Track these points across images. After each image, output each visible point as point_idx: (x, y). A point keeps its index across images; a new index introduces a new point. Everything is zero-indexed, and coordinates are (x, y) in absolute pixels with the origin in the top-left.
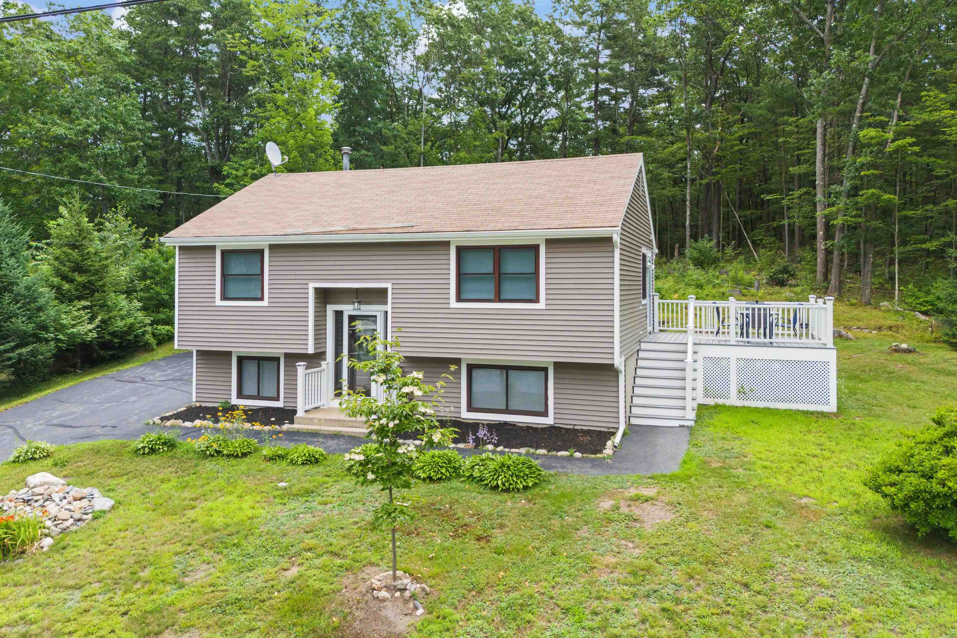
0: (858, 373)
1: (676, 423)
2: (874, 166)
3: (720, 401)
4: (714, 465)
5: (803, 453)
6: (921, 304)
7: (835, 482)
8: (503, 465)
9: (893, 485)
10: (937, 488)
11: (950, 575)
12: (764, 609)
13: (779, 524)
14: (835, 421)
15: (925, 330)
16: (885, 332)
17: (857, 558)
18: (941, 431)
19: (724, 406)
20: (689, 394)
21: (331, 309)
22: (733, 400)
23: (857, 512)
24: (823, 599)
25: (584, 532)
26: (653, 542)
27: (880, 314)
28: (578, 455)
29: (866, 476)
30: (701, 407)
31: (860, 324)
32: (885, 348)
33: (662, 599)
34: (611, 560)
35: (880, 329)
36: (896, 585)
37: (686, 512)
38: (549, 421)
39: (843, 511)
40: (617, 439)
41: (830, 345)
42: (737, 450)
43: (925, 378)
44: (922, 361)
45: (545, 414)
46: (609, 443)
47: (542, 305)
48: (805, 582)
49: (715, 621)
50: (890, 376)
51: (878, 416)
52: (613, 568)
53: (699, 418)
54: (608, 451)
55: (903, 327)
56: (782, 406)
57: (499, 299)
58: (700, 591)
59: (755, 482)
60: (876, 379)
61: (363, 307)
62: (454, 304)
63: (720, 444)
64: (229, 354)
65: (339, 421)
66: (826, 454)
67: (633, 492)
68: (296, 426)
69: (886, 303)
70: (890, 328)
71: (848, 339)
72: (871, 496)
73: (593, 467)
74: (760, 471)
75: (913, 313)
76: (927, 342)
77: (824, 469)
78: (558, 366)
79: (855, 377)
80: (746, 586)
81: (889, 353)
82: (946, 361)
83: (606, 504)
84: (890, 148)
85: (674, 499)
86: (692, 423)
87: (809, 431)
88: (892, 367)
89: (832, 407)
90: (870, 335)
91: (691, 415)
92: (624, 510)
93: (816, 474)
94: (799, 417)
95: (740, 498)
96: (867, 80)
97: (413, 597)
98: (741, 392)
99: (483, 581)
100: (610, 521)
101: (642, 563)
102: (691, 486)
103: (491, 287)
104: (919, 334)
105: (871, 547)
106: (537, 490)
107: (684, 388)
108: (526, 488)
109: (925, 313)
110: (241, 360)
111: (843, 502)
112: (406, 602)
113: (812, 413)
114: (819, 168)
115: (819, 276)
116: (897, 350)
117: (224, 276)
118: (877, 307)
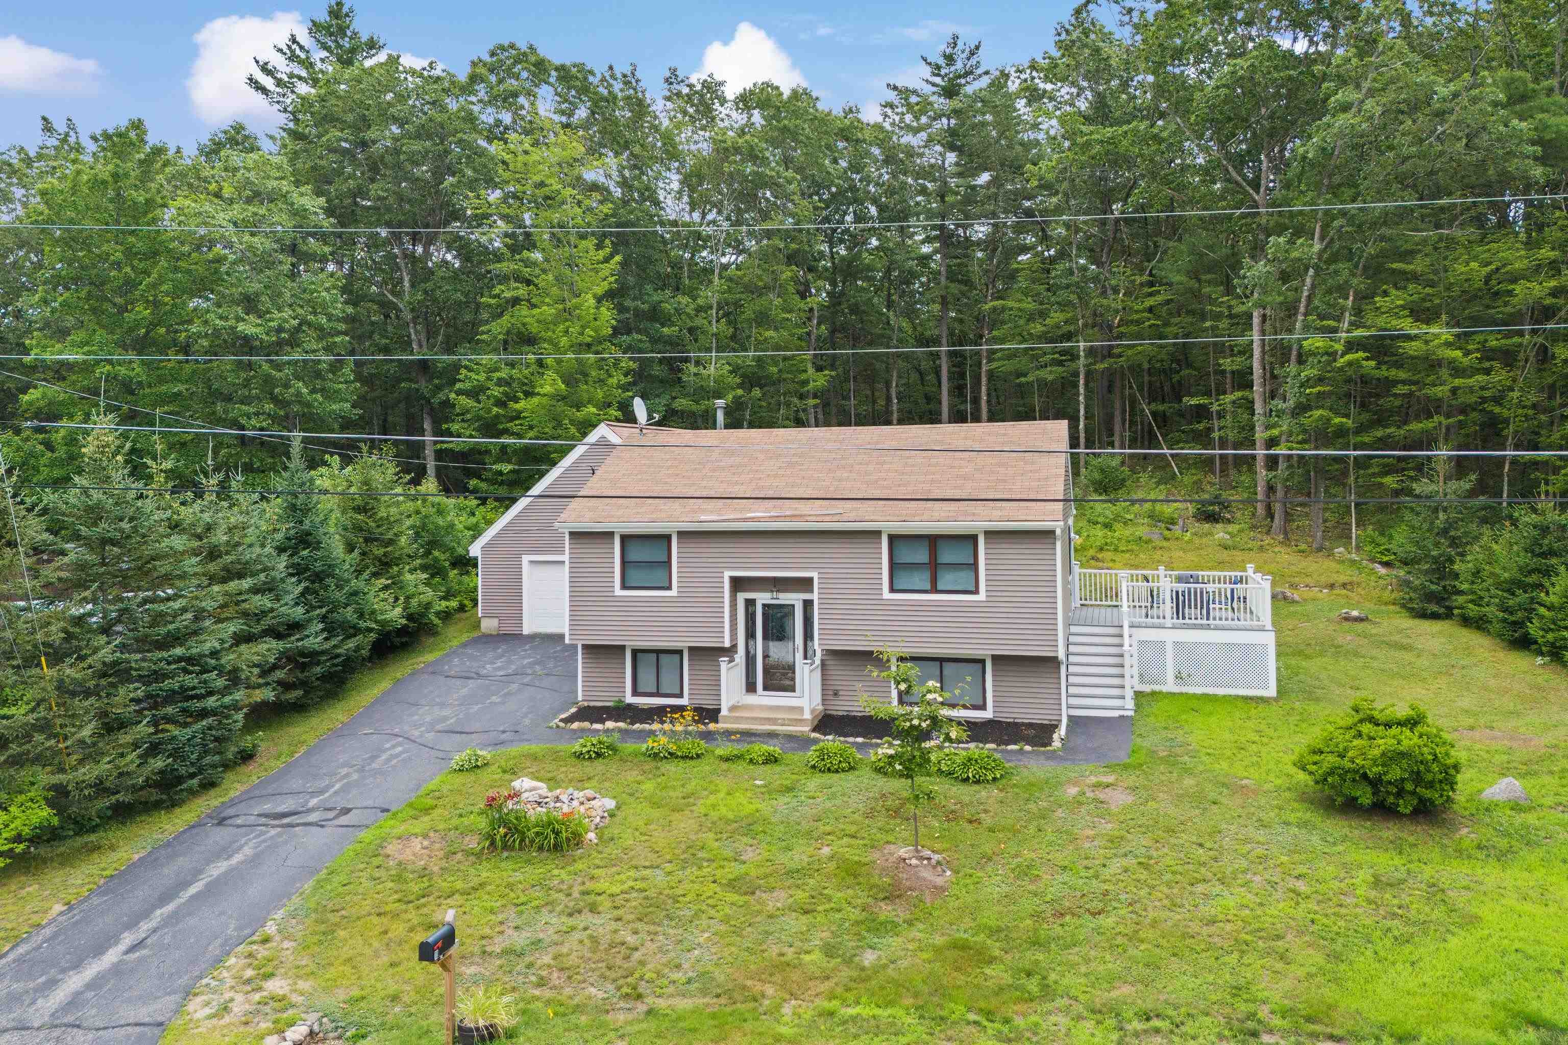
0: (1302, 647)
1: (1116, 714)
2: (1320, 380)
3: (1157, 688)
4: (1162, 754)
5: (1243, 740)
6: (1381, 553)
7: (1272, 765)
8: (970, 760)
9: (1315, 763)
10: (1349, 765)
11: (1356, 832)
12: (1216, 860)
13: (1224, 800)
14: (1274, 707)
15: (1384, 588)
16: (1337, 591)
17: (1287, 823)
18: (1357, 718)
19: (1160, 693)
20: (1127, 682)
21: (742, 597)
22: (1170, 686)
23: (1289, 789)
24: (1260, 851)
25: (1060, 813)
26: (1122, 818)
27: (1333, 565)
28: (1028, 748)
29: (1294, 757)
30: (1138, 695)
31: (1308, 580)
32: (1334, 615)
33: (1136, 857)
34: (1091, 833)
35: (1332, 586)
36: (1315, 839)
37: (1145, 795)
38: (988, 714)
39: (1278, 789)
40: (1062, 731)
41: (1269, 626)
42: (1180, 739)
43: (1374, 652)
44: (1374, 631)
45: (983, 707)
46: (1055, 736)
47: (982, 596)
48: (1247, 841)
49: (1180, 868)
50: (1338, 651)
51: (1317, 700)
52: (1093, 839)
53: (1138, 707)
54: (1057, 744)
55: (1359, 584)
56: (1221, 691)
57: (934, 590)
58: (1166, 850)
59: (1201, 768)
60: (1322, 654)
61: (781, 595)
62: (887, 595)
63: (1164, 733)
64: (623, 648)
65: (769, 719)
66: (1265, 740)
67: (1093, 780)
68: (721, 726)
69: (1341, 549)
70: (1344, 585)
71: (1294, 602)
72: (1302, 776)
73: (1048, 758)
74: (1204, 758)
75: (1371, 566)
76: (1386, 604)
77: (1263, 754)
78: (996, 659)
79: (1300, 653)
80: (1201, 845)
81: (1339, 623)
82: (1400, 632)
83: (1073, 791)
84: (1341, 362)
85: (1131, 784)
86: (1131, 713)
87: (1249, 718)
88: (1339, 640)
89: (1272, 692)
90: (1320, 595)
91: (1130, 704)
92: (1090, 794)
93: (1255, 759)
94: (1240, 704)
95: (1189, 782)
96: (1311, 272)
97: (939, 863)
98: (1178, 677)
99: (990, 852)
100: (1080, 804)
101: (1116, 833)
102: (1145, 773)
103: (927, 575)
104: (1376, 593)
105: (1299, 815)
106: (1004, 781)
107: (1122, 676)
108: (995, 779)
109: (1387, 564)
110: (635, 652)
111: (1278, 782)
112: (934, 867)
113: (1251, 698)
114: (1256, 365)
115: (1260, 510)
116: (1347, 619)
117: (624, 563)
118: (1330, 555)
